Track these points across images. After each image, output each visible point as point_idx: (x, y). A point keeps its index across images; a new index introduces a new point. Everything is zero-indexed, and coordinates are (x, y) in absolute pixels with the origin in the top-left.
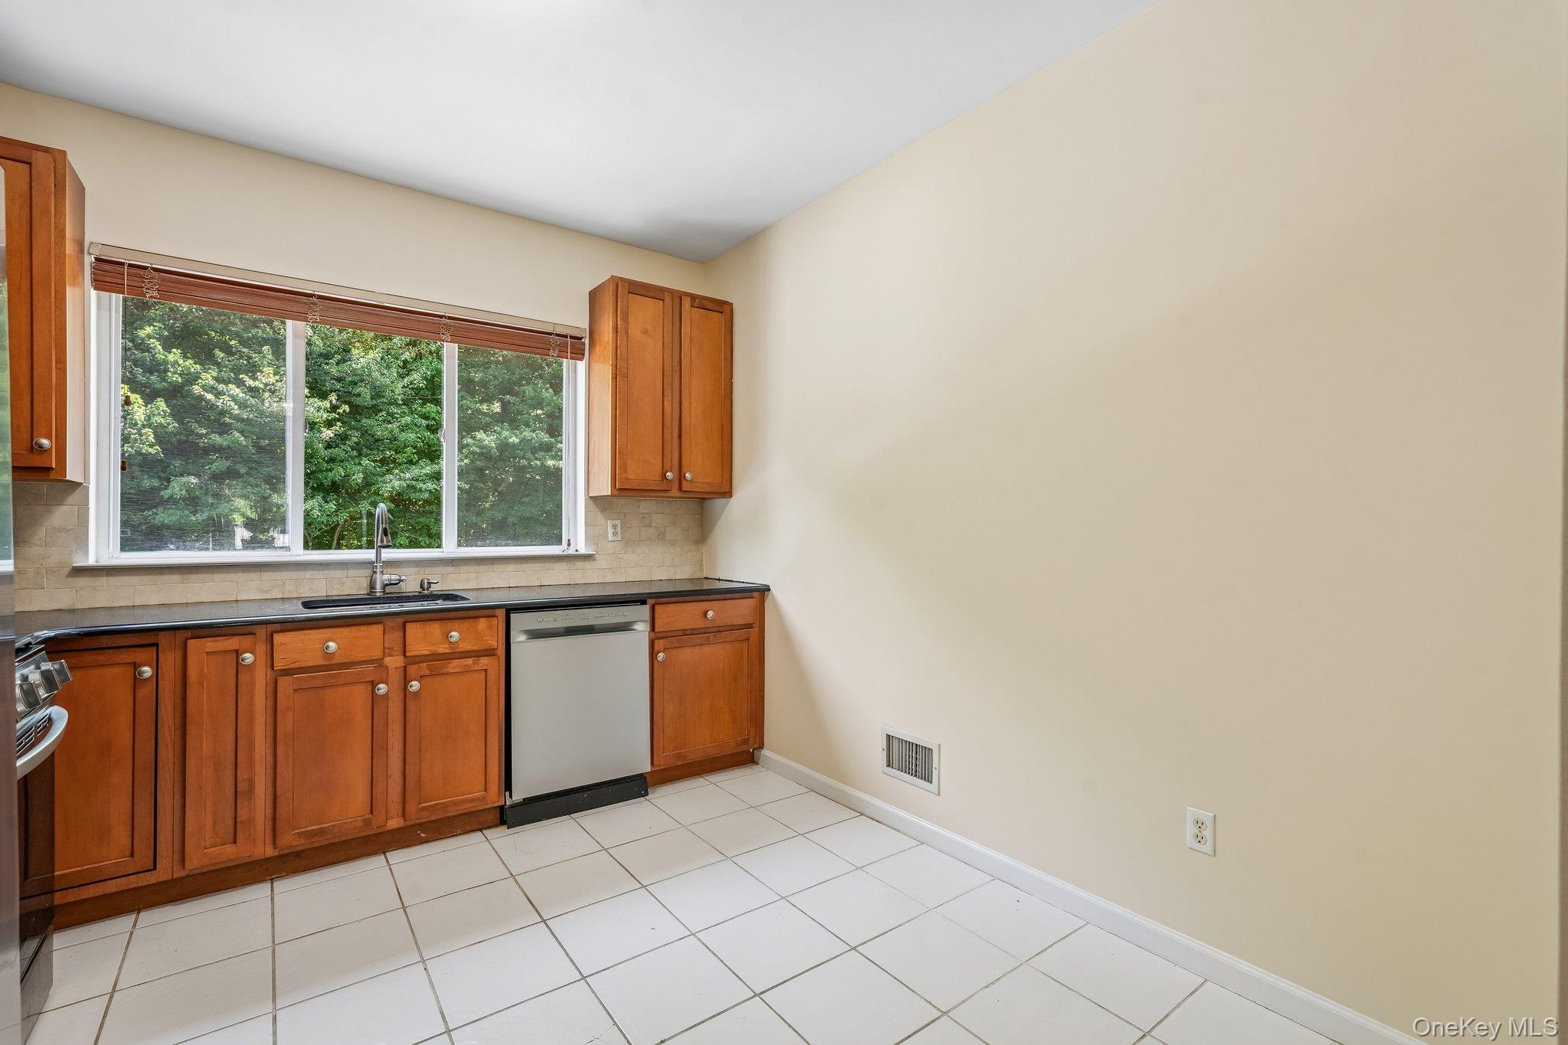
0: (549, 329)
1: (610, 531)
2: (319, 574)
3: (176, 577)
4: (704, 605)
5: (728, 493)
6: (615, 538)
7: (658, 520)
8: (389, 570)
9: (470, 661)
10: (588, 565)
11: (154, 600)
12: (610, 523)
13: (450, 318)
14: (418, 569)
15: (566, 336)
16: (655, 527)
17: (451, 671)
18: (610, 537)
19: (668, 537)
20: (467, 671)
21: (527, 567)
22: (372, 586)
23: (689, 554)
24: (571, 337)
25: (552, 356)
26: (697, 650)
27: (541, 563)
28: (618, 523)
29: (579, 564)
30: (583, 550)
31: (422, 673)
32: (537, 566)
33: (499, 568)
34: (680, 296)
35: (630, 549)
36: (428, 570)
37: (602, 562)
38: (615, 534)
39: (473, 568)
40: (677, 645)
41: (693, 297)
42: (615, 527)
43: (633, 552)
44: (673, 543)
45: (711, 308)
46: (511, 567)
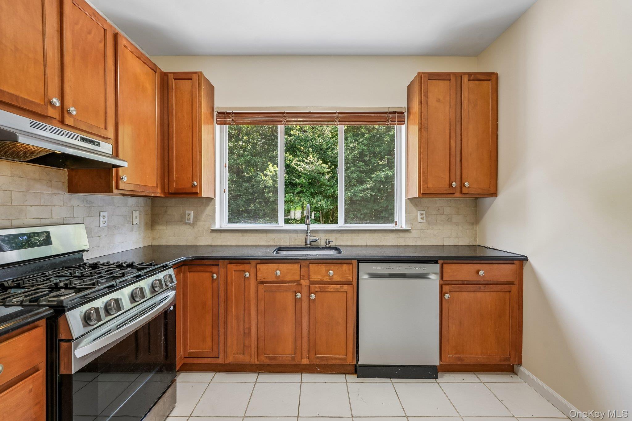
0: (386, 111)
1: (419, 217)
2: (287, 235)
4: (477, 267)
5: (494, 194)
6: (422, 221)
7: (447, 210)
8: (314, 234)
9: (338, 286)
10: (407, 235)
12: (419, 213)
13: (339, 113)
14: (325, 234)
15: (394, 113)
16: (446, 215)
17: (329, 290)
18: (419, 220)
19: (454, 220)
20: (337, 291)
21: (376, 235)
22: (306, 242)
23: (468, 231)
24: (398, 113)
25: (388, 125)
26: (472, 294)
27: (382, 233)
28: (424, 212)
29: (402, 235)
30: (404, 227)
31: (316, 290)
32: (380, 235)
33: (362, 235)
34: (460, 76)
35: (431, 227)
36: (330, 235)
37: (414, 233)
38: (422, 218)
39: (350, 235)
40: (458, 290)
41: (469, 74)
42: (422, 214)
43: (433, 228)
44: (457, 224)
45: (483, 79)
46: (367, 235)
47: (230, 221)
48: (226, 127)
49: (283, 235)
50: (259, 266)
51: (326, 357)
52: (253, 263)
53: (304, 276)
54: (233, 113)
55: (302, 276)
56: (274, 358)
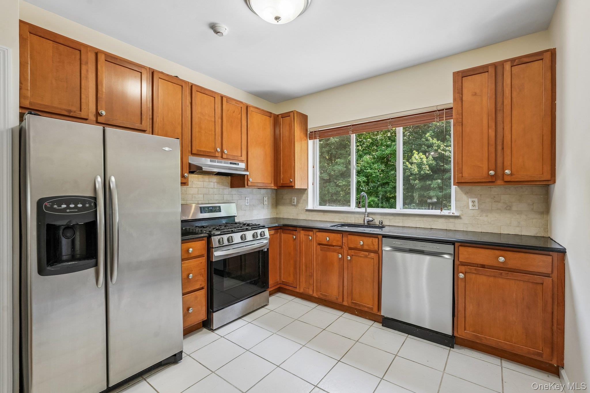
0: (435, 109)
1: (471, 204)
2: (352, 215)
3: (322, 213)
4: (497, 252)
5: (554, 182)
6: (474, 208)
7: (505, 198)
8: (370, 216)
9: (367, 253)
10: (457, 221)
11: (318, 220)
12: (470, 200)
13: (392, 119)
14: (381, 216)
15: (443, 110)
16: (504, 203)
17: (361, 255)
18: (471, 207)
19: (514, 208)
20: (366, 257)
21: (425, 219)
22: (364, 222)
23: (534, 220)
24: (446, 109)
25: (437, 121)
26: (492, 279)
27: (431, 218)
28: (476, 200)
29: (452, 220)
30: (457, 214)
31: (352, 254)
32: (429, 219)
33: (412, 218)
35: (484, 215)
36: (385, 217)
37: (465, 220)
38: (474, 206)
39: (401, 218)
40: (475, 272)
41: (512, 60)
42: (473, 202)
43: (487, 216)
44: (519, 212)
45: (530, 60)
46: (417, 219)
47: (321, 204)
48: (317, 141)
49: (349, 215)
50: (317, 233)
51: (359, 304)
52: (315, 230)
53: (345, 243)
54: (318, 131)
55: (344, 243)
56: (326, 296)
